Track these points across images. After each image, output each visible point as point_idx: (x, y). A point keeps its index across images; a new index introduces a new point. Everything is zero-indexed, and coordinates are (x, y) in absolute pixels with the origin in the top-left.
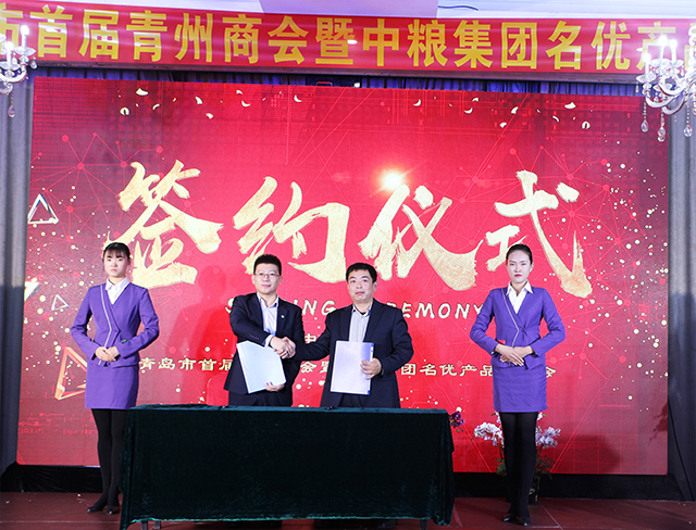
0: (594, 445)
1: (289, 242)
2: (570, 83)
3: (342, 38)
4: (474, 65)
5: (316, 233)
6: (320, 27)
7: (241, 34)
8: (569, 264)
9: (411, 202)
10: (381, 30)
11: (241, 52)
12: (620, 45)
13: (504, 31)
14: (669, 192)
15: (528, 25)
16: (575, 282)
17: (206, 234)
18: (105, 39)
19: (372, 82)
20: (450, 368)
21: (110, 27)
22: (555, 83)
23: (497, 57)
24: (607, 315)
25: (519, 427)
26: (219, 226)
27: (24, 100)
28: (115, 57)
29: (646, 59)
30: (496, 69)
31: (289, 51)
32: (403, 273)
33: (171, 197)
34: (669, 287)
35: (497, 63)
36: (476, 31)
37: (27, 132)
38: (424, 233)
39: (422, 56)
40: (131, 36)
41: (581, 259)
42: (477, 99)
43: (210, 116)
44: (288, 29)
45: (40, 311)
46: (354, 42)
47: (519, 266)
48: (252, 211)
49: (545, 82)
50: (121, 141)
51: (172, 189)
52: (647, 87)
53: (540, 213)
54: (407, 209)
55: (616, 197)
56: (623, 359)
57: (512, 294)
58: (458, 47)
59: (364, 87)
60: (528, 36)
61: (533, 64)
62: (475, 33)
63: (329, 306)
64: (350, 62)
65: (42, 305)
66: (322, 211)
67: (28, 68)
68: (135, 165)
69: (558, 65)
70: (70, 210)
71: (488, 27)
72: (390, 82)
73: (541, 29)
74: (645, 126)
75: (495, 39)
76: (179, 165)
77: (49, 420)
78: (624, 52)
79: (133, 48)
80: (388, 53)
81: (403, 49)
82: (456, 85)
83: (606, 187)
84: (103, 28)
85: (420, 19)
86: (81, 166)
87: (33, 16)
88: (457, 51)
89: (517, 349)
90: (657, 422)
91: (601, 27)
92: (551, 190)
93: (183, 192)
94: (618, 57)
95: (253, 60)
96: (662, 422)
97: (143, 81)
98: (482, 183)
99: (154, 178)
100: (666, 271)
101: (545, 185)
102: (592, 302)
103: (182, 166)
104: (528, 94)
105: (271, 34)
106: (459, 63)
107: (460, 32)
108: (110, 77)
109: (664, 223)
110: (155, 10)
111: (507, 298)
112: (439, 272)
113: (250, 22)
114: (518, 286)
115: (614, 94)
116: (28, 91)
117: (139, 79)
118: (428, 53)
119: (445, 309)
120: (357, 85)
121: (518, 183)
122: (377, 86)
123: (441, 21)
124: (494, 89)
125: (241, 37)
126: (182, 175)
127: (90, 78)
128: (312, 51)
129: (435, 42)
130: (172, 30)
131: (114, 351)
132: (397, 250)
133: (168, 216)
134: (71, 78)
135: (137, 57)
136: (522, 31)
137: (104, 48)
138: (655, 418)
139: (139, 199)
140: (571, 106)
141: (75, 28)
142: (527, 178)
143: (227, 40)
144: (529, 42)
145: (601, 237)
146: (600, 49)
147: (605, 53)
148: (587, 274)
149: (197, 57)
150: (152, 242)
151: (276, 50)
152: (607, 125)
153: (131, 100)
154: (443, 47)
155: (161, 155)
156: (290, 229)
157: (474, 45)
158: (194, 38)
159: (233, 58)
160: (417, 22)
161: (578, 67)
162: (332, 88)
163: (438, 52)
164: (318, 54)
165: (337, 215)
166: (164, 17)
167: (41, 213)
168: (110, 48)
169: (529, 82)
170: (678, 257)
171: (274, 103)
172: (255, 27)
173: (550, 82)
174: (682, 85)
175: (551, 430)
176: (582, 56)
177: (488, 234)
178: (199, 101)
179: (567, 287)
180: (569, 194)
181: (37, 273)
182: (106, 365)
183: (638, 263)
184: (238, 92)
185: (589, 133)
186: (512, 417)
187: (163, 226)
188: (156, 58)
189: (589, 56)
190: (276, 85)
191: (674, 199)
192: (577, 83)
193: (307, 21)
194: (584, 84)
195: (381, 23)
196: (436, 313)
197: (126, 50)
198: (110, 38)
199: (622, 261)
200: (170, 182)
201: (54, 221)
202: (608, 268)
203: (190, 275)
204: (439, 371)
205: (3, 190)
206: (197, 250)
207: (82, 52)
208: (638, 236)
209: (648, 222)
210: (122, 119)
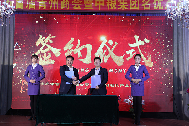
0: (154, 105)
1: (77, 54)
2: (147, 13)
3: (90, 3)
4: (123, 9)
5: (84, 51)
6: (85, 0)
7: (65, 2)
8: (147, 59)
9: (107, 43)
10: (100, 1)
11: (65, 7)
12: (160, 3)
14: (173, 40)
16: (149, 64)
17: (56, 52)
18: (32, 4)
19: (98, 14)
20: (117, 85)
22: (143, 13)
24: (157, 72)
26: (60, 50)
27: (13, 20)
28: (35, 8)
29: (168, 6)
30: (129, 10)
31: (77, 6)
32: (105, 61)
33: (48, 43)
34: (173, 64)
35: (129, 8)
37: (14, 27)
38: (111, 51)
39: (110, 7)
40: (38, 3)
41: (150, 58)
42: (124, 18)
43: (58, 23)
44: (77, 1)
45: (17, 71)
46: (93, 4)
48: (68, 47)
49: (141, 13)
50: (36, 29)
51: (48, 41)
53: (140, 46)
54: (106, 46)
55: (159, 42)
56: (161, 83)
58: (119, 4)
59: (96, 15)
60: (137, 1)
61: (138, 8)
63: (87, 70)
64: (92, 9)
65: (17, 69)
66: (86, 46)
67: (14, 12)
68: (40, 35)
69: (145, 8)
70: (24, 46)
72: (102, 14)
74: (167, 23)
75: (128, 2)
76: (50, 35)
77: (19, 98)
78: (162, 5)
79: (39, 6)
80: (102, 6)
81: (105, 5)
83: (157, 39)
84: (32, 1)
86: (26, 35)
88: (119, 6)
90: (170, 99)
92: (143, 40)
93: (51, 42)
94: (160, 6)
95: (68, 9)
96: (172, 99)
97: (42, 14)
98: (125, 39)
99: (44, 38)
100: (172, 60)
101: (141, 39)
102: (153, 68)
103: (51, 35)
104: (137, 16)
105: (73, 2)
106: (119, 9)
108: (34, 14)
109: (172, 49)
112: (114, 61)
114: (137, 65)
115: (159, 16)
116: (14, 17)
117: (40, 14)
118: (112, 6)
119: (116, 70)
120: (94, 15)
121: (134, 39)
122: (99, 15)
124: (128, 15)
125: (65, 3)
126: (51, 38)
127: (29, 14)
128: (83, 6)
129: (113, 4)
130: (48, 1)
132: (104, 55)
133: (47, 47)
134: (24, 14)
135: (40, 8)
138: (170, 98)
139: (41, 43)
140: (148, 19)
141: (25, 2)
142: (137, 37)
143: (62, 4)
144: (137, 3)
145: (155, 52)
146: (155, 4)
147: (157, 5)
148: (152, 61)
149: (54, 8)
150: (44, 54)
151: (74, 6)
152: (157, 24)
153: (39, 19)
154: (115, 5)
155: (46, 33)
156: (78, 51)
157: (123, 4)
158: (54, 3)
159: (63, 8)
161: (150, 9)
162: (88, 15)
163: (114, 6)
165: (89, 47)
167: (17, 47)
168: (33, 6)
169: (137, 13)
170: (175, 57)
171: (73, 19)
173: (142, 13)
174: (177, 12)
175: (143, 101)
176: (151, 6)
177: (127, 51)
178: (55, 19)
179: (147, 65)
180: (147, 41)
181: (15, 62)
182: (32, 84)
183: (165, 58)
184: (65, 17)
185: (152, 26)
187: (46, 50)
188: (44, 9)
189: (152, 6)
190: (74, 15)
191: (174, 42)
192: (149, 13)
194: (151, 13)
196: (114, 71)
197: (37, 6)
198: (33, 4)
199: (161, 58)
200: (48, 39)
201: (20, 49)
202: (157, 60)
203: (53, 62)
204: (115, 86)
205: (8, 42)
206: (55, 56)
207: (27, 7)
208: (165, 52)
209: (168, 48)
210: (36, 24)
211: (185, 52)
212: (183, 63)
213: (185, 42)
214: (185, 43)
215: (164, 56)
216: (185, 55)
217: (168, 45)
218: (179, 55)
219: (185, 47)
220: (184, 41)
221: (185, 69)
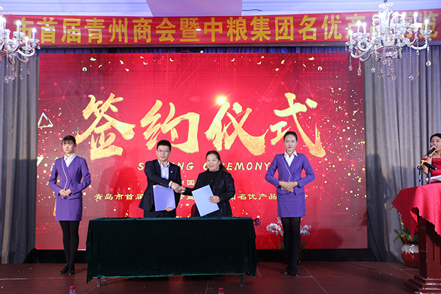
0: (329, 234)
1: (169, 133)
2: (311, 47)
3: (193, 28)
4: (261, 40)
5: (183, 128)
6: (182, 23)
7: (142, 28)
8: (313, 140)
9: (231, 110)
10: (213, 23)
11: (142, 37)
12: (336, 27)
13: (276, 22)
14: (364, 102)
15: (288, 18)
16: (317, 150)
17: (126, 130)
18: (74, 33)
19: (209, 50)
20: (253, 195)
21: (76, 27)
22: (303, 47)
23: (273, 35)
24: (334, 166)
25: (291, 225)
26: (133, 126)
27: (35, 66)
28: (79, 42)
29: (350, 33)
30: (273, 41)
31: (166, 36)
32: (228, 147)
33: (109, 112)
34: (366, 151)
35: (273, 38)
36: (261, 22)
37: (37, 78)
38: (238, 127)
39: (235, 35)
40: (87, 31)
41: (319, 138)
42: (263, 57)
43: (127, 70)
44: (166, 25)
45: (45, 172)
46: (200, 30)
47: (290, 143)
48: (150, 119)
49: (298, 47)
50: (83, 85)
51: (109, 108)
52: (351, 47)
53: (297, 114)
54: (229, 115)
55: (337, 105)
56: (342, 189)
57: (287, 157)
58: (253, 30)
59: (205, 53)
60: (288, 24)
61: (291, 38)
62: (261, 23)
63: (190, 165)
64: (198, 40)
65: (45, 168)
66: (185, 116)
67: (36, 49)
68: (90, 96)
69: (305, 38)
70: (58, 120)
71: (268, 20)
72: (218, 50)
73: (295, 20)
74: (350, 68)
75: (272, 26)
76: (112, 95)
77: (51, 227)
78: (339, 30)
79: (88, 37)
80: (217, 35)
81: (225, 32)
82: (252, 50)
83: (331, 100)
84: (73, 28)
85: (233, 17)
86: (63, 98)
87: (39, 23)
88: (252, 33)
89: (290, 183)
90: (362, 221)
91: (326, 18)
92: (303, 102)
93: (115, 109)
94: (336, 33)
95: (149, 41)
96: (364, 221)
97: (94, 54)
98: (267, 100)
99: (100, 102)
100: (364, 142)
101: (301, 99)
102: (326, 159)
103: (114, 96)
104: (290, 53)
105: (157, 27)
106: (253, 39)
107: (253, 23)
108: (77, 52)
109: (362, 118)
110: (98, 18)
112: (246, 146)
113: (146, 22)
114: (290, 153)
115: (334, 52)
116: (37, 61)
117: (91, 52)
118: (237, 34)
119: (250, 164)
120: (202, 52)
121: (286, 99)
122: (212, 52)
123: (244, 17)
124: (272, 51)
125: (142, 29)
126: (114, 101)
127: (67, 53)
128: (178, 35)
129: (241, 29)
130: (107, 27)
131: (69, 191)
132: (225, 135)
133: (107, 121)
134: (58, 54)
135: (90, 41)
136: (286, 21)
137: (74, 37)
138: (360, 219)
139: (93, 113)
140: (312, 59)
141: (59, 28)
142: (290, 97)
143: (135, 31)
144: (289, 27)
145: (329, 125)
146: (326, 29)
147: (329, 31)
148: (323, 145)
149: (120, 40)
150: (100, 135)
151: (160, 35)
152: (331, 68)
153: (88, 63)
154: (245, 31)
155: (104, 90)
156: (170, 127)
157: (261, 29)
158: (119, 31)
159: (138, 40)
160: (231, 18)
161: (315, 39)
162: (189, 53)
163: (243, 33)
164: (181, 36)
165: (193, 118)
166: (103, 21)
167: (44, 122)
168: (76, 37)
169: (290, 47)
170: (370, 135)
171: (160, 62)
172: (149, 24)
173: (301, 47)
174: (369, 46)
175: (306, 226)
176: (317, 33)
177: (271, 126)
178: (122, 63)
179: (313, 152)
181: (42, 152)
182: (65, 199)
183: (349, 139)
184: (141, 57)
185: (322, 73)
186: (288, 220)
187: (106, 127)
188: (100, 42)
189: (320, 33)
190: (161, 54)
191: (367, 105)
192: (315, 47)
193: (175, 20)
194: (318, 47)
195: (213, 19)
196: (245, 167)
197: (84, 38)
198: (76, 33)
199: (341, 138)
200: (108, 104)
201: (51, 126)
202: (334, 142)
203: (119, 151)
204: (248, 197)
205: (26, 111)
206: (123, 138)
207: (63, 40)
208: (349, 125)
209: (354, 117)
210: (83, 73)
211: (389, 125)
212: (386, 147)
213: (388, 105)
214: (388, 107)
215: (349, 133)
216: (390, 131)
217: (355, 112)
218: (377, 131)
219: (389, 114)
220: (386, 103)
221: (390, 160)
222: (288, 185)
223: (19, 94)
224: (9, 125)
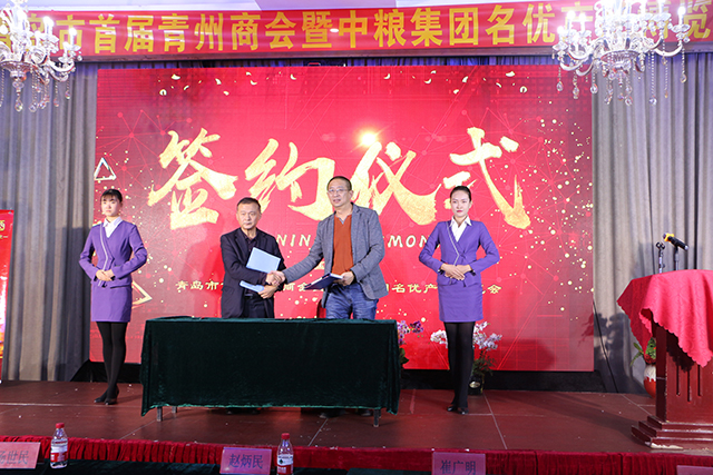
0: (533, 348)
1: (288, 189)
3: (322, 27)
5: (308, 184)
6: (305, 19)
7: (244, 28)
8: (511, 202)
9: (383, 155)
10: (353, 19)
11: (245, 42)
12: (546, 23)
13: (451, 16)
15: (471, 10)
16: (517, 217)
17: (225, 185)
18: (143, 37)
19: (356, 62)
20: (416, 286)
21: (146, 28)
22: (501, 57)
23: (446, 36)
24: (543, 242)
26: (235, 178)
28: (151, 50)
29: (561, 31)
30: (446, 47)
31: (281, 39)
33: (198, 157)
34: (597, 219)
35: (446, 41)
36: (428, 16)
38: (394, 180)
39: (386, 38)
40: (161, 34)
41: (521, 198)
42: (435, 72)
43: (227, 93)
44: (281, 22)
47: (461, 203)
48: (260, 166)
49: (491, 56)
50: (160, 116)
51: (199, 151)
52: (561, 54)
53: (487, 161)
54: (380, 162)
55: (550, 147)
56: (556, 278)
57: (454, 226)
58: (414, 29)
60: (470, 19)
61: (475, 41)
62: (428, 18)
64: (329, 46)
66: (313, 164)
68: (171, 133)
69: (496, 41)
70: (124, 169)
71: (438, 13)
72: (369, 61)
73: (482, 13)
74: (560, 86)
75: (444, 22)
76: (204, 131)
78: (549, 28)
79: (163, 43)
80: (359, 37)
81: (371, 34)
83: (540, 139)
84: (142, 29)
85: (384, 9)
86: (131, 136)
87: (92, 22)
88: (413, 33)
89: (459, 266)
90: (585, 328)
91: (530, 9)
92: (496, 142)
93: (207, 153)
94: (545, 32)
95: (254, 47)
96: (589, 328)
97: (176, 69)
98: (440, 139)
99: (186, 142)
100: (592, 206)
101: (492, 138)
102: (531, 232)
103: (206, 132)
105: (267, 26)
106: (415, 43)
107: (416, 18)
108: (143, 68)
109: (589, 169)
110: (180, 13)
111: (450, 229)
112: (406, 211)
113: (251, 19)
114: (460, 220)
117: (172, 67)
118: (390, 36)
119: (412, 239)
121: (469, 138)
123: (400, 10)
124: (452, 63)
125: (245, 30)
126: (206, 140)
128: (299, 38)
129: (396, 27)
130: (192, 27)
131: (110, 273)
132: (373, 193)
133: (196, 171)
134: (130, 70)
135: (166, 49)
136: (466, 15)
137: (143, 44)
138: (583, 325)
139: (175, 159)
140: (511, 74)
141: (122, 30)
142: (476, 134)
143: (234, 33)
144: (471, 23)
145: (537, 179)
146: (530, 26)
148: (526, 210)
149: (211, 47)
150: (184, 191)
151: (271, 39)
152: (541, 88)
153: (168, 84)
154: (403, 31)
155: (191, 125)
156: (289, 180)
157: (427, 28)
158: (210, 34)
159: (239, 46)
160: (381, 11)
161: (512, 42)
162: (320, 67)
163: (399, 35)
164: (304, 41)
165: (325, 167)
166: (186, 18)
167: (104, 172)
168: (147, 44)
169: (481, 57)
170: (605, 194)
171: (275, 81)
172: (255, 22)
173: (497, 57)
175: (494, 336)
176: (515, 33)
177: (445, 179)
178: (219, 82)
179: (510, 220)
180: (511, 145)
182: (103, 286)
183: (568, 200)
184: (248, 73)
185: (527, 96)
186: (454, 326)
187: (193, 179)
188: (181, 50)
189: (521, 33)
191: (601, 147)
192: (519, 56)
193: (295, 15)
194: (525, 56)
195: (353, 13)
196: (404, 243)
197: (159, 44)
198: (147, 36)
199: (555, 198)
200: (197, 145)
201: (113, 177)
202: (543, 205)
203: (213, 217)
204: (407, 289)
205: (81, 157)
206: (218, 196)
207: (127, 47)
208: (567, 178)
209: (576, 166)
210: (161, 99)
211: (636, 178)
212: (629, 214)
213: (634, 147)
214: (635, 151)
215: (567, 191)
216: (636, 190)
217: (577, 158)
218: (616, 188)
219: (635, 162)
220: (630, 145)
221: (635, 233)
222: (456, 270)
223: (72, 131)
224: (59, 176)
